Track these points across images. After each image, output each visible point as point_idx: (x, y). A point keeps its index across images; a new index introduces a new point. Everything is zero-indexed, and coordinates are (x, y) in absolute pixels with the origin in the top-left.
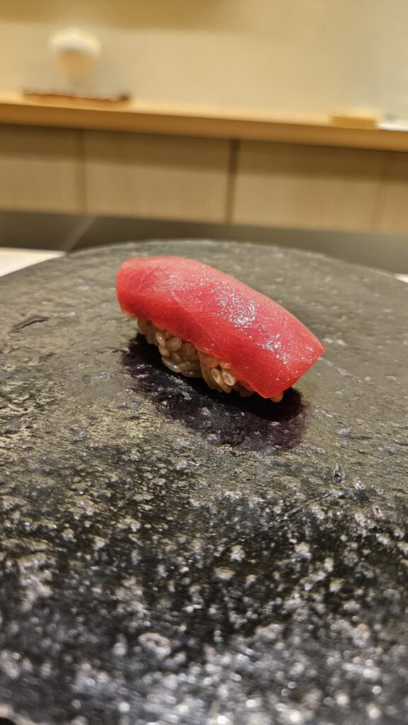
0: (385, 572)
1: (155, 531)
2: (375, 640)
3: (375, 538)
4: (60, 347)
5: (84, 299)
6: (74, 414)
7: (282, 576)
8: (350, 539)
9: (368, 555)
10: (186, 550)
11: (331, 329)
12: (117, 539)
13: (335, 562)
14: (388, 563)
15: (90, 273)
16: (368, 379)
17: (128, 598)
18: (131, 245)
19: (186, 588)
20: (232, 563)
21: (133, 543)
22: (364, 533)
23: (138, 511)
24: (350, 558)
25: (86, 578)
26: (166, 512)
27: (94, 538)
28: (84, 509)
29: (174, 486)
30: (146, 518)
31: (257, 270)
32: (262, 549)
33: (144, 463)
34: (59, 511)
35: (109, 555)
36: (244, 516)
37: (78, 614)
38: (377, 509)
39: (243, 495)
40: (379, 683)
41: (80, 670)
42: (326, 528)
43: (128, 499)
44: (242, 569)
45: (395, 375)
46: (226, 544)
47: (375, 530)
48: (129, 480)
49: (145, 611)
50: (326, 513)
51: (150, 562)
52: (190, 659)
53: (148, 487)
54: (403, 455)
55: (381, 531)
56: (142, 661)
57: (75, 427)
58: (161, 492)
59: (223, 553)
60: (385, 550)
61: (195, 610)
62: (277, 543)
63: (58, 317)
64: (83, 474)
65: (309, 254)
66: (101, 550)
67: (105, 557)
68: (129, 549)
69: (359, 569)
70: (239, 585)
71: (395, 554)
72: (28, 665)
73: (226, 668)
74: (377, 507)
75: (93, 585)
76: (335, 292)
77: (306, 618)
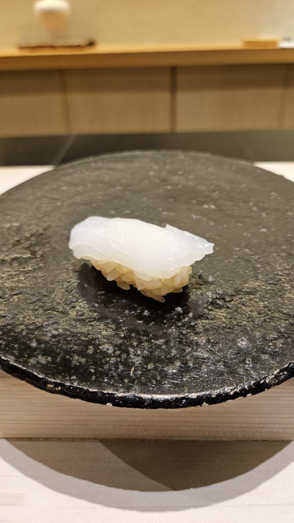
3: (216, 301)
4: (54, 222)
5: (65, 195)
7: (167, 321)
8: (203, 303)
11: (208, 199)
15: (68, 178)
16: (225, 226)
20: (144, 317)
22: (211, 300)
31: (168, 167)
40: (208, 358)
41: (73, 360)
44: (148, 319)
45: (241, 222)
47: (216, 298)
55: (219, 299)
65: (200, 155)
72: (49, 359)
73: (138, 356)
76: (213, 177)
77: (177, 336)
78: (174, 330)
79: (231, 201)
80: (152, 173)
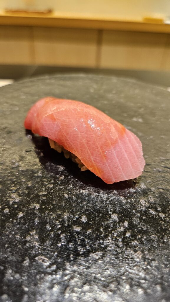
0: (152, 227)
1: (47, 209)
2: (144, 259)
3: (149, 211)
4: (11, 124)
5: (23, 102)
6: (13, 155)
7: (103, 229)
8: (137, 211)
9: (145, 219)
10: (60, 218)
11: (136, 114)
12: (29, 213)
13: (129, 223)
14: (154, 223)
16: (151, 137)
17: (31, 240)
18: (47, 77)
19: (59, 235)
20: (81, 223)
21: (36, 214)
22: (144, 209)
23: (40, 200)
24: (136, 220)
25: (13, 231)
26: (53, 200)
27: (18, 213)
28: (15, 199)
29: (57, 188)
30: (43, 203)
31: (105, 87)
32: (96, 216)
33: (44, 177)
34: (3, 200)
35: (24, 220)
36: (89, 202)
37: (8, 247)
38: (151, 198)
39: (89, 192)
41: (6, 273)
42: (127, 207)
43: (36, 194)
44: (85, 226)
45: (164, 135)
46: (79, 215)
47: (149, 207)
48: (37, 185)
49: (39, 246)
50: (127, 200)
51: (43, 223)
52: (58, 268)
53: (45, 188)
54: (165, 172)
55: (152, 208)
56: (35, 269)
57: (14, 161)
58: (51, 191)
59: (78, 219)
60: (153, 217)
61: (62, 245)
62: (103, 214)
63: (10, 111)
64: (16, 183)
65: (129, 80)
66: (21, 218)
67: (22, 221)
68: (34, 217)
69: (140, 226)
70: (84, 234)
71: (157, 218)
73: (74, 271)
74: (151, 196)
75: (16, 234)
76: (139, 97)
77: (114, 249)
78: (111, 240)
79: (154, 117)
80: (92, 91)
